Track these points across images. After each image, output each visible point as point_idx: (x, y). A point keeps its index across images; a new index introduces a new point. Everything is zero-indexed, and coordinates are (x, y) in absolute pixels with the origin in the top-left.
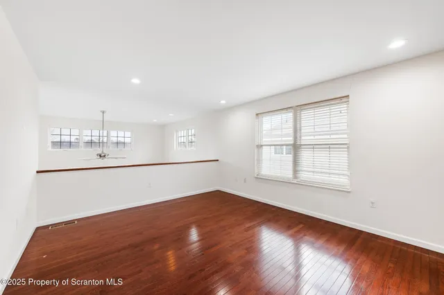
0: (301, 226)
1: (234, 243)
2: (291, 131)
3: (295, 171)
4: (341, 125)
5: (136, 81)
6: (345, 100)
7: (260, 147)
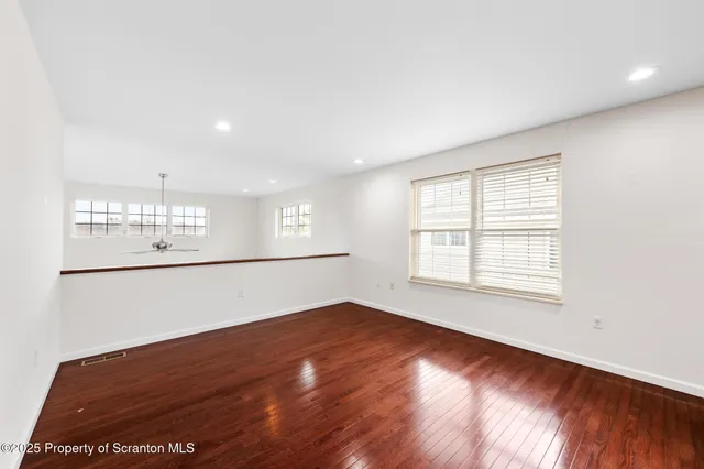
0: (486, 358)
1: (384, 386)
2: (467, 209)
3: (473, 272)
4: (547, 199)
5: (223, 126)
6: (552, 160)
7: (417, 232)
